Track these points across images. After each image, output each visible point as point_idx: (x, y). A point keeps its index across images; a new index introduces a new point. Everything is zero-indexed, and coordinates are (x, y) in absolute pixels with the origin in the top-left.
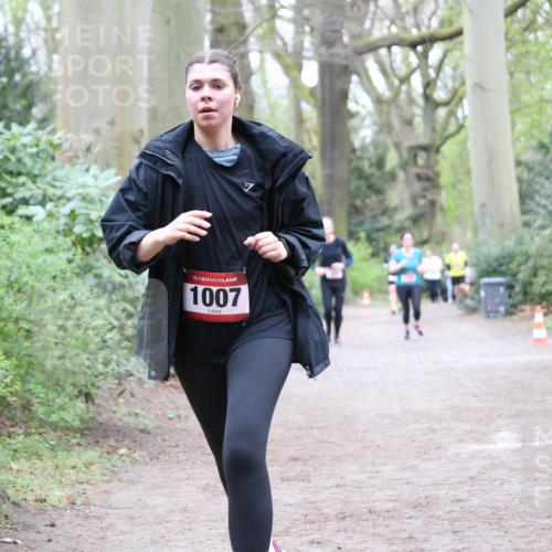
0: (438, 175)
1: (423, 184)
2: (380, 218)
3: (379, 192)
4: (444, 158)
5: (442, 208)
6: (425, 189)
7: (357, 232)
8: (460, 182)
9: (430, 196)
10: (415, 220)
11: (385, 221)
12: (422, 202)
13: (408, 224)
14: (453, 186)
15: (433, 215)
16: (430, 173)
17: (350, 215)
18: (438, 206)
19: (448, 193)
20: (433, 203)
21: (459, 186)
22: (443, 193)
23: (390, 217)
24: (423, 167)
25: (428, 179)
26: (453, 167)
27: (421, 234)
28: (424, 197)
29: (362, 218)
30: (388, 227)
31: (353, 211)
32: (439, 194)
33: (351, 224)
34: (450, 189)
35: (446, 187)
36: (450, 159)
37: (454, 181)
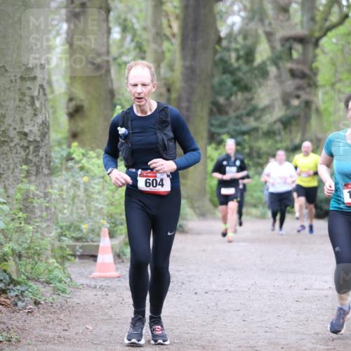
0: (315, 72)
1: (298, 82)
2: (245, 119)
3: (246, 88)
4: (324, 52)
5: (318, 111)
6: (299, 88)
7: (219, 134)
8: (340, 80)
9: (304, 96)
10: (286, 123)
11: (252, 123)
12: (295, 102)
13: (278, 126)
14: (333, 85)
15: (307, 118)
16: (307, 71)
17: (211, 113)
18: (313, 107)
19: (326, 93)
20: (308, 104)
21: (338, 86)
22: (320, 93)
23: (257, 119)
24: (298, 62)
25: (303, 76)
26: (333, 63)
27: (292, 140)
28: (298, 97)
29: (224, 118)
30: (256, 129)
31: (214, 109)
32: (316, 95)
33: (212, 125)
34: (328, 88)
35: (324, 86)
36: (331, 54)
37: (334, 80)
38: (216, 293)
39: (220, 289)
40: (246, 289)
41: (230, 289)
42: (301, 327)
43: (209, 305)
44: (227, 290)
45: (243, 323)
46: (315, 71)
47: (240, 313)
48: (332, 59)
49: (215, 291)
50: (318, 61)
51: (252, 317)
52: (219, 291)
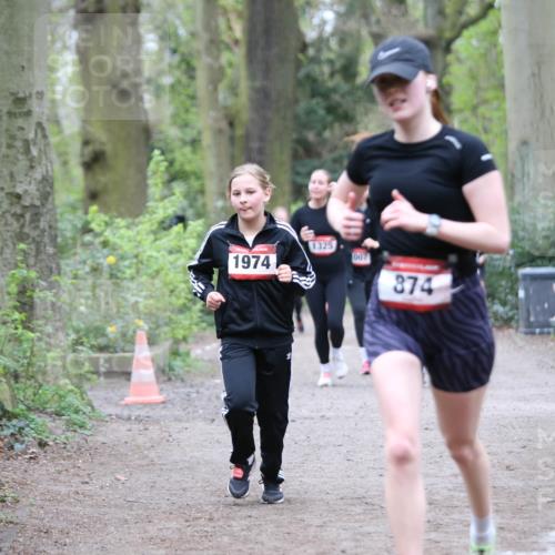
3: (346, 118)
4: (459, 60)
8: (485, 102)
14: (474, 109)
17: (295, 156)
21: (482, 110)
26: (473, 76)
29: (315, 162)
31: (301, 151)
33: (298, 174)
34: (467, 113)
35: (461, 111)
36: (469, 64)
37: (475, 102)
38: (307, 421)
39: (313, 415)
40: (351, 415)
41: (329, 414)
42: (432, 466)
43: (297, 439)
44: (323, 417)
45: (347, 463)
46: (447, 88)
47: (343, 450)
48: (471, 70)
49: (306, 418)
50: (450, 73)
51: (361, 455)
52: (312, 419)
